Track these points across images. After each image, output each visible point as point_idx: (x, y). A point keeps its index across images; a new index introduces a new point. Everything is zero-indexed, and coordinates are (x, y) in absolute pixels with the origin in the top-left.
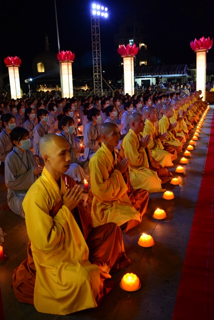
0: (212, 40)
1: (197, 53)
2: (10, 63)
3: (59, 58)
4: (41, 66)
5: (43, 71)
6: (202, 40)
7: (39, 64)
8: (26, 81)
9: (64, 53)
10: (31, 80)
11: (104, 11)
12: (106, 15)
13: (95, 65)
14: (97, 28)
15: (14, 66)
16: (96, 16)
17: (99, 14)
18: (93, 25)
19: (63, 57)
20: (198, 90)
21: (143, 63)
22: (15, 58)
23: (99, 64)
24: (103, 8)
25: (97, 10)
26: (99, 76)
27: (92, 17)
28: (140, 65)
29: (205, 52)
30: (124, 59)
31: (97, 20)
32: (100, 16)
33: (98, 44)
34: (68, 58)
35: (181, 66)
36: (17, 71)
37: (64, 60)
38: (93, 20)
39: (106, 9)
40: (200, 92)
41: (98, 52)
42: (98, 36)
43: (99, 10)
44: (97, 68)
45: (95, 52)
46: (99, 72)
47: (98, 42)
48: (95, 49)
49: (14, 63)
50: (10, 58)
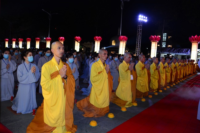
1: (193, 43)
2: (96, 39)
3: (119, 39)
4: (114, 42)
5: (115, 45)
6: (196, 36)
7: (113, 41)
9: (122, 37)
11: (145, 19)
12: (146, 21)
13: (137, 44)
14: (141, 26)
15: (98, 41)
16: (141, 20)
17: (142, 20)
18: (139, 25)
19: (121, 39)
21: (170, 46)
22: (99, 37)
23: (139, 44)
24: (145, 17)
25: (141, 18)
26: (139, 50)
27: (139, 21)
28: (168, 47)
29: (197, 43)
30: (152, 43)
31: (141, 22)
33: (140, 34)
34: (124, 40)
35: (187, 49)
37: (121, 40)
38: (139, 22)
39: (146, 18)
41: (140, 38)
42: (141, 30)
43: (142, 18)
44: (138, 46)
45: (138, 38)
46: (139, 48)
47: (140, 33)
48: (138, 36)
49: (98, 39)
50: (97, 37)
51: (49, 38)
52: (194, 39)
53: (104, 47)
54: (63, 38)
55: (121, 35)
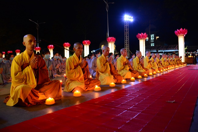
0: (187, 30)
1: (179, 37)
2: (85, 43)
3: (108, 41)
6: (181, 29)
7: (102, 46)
8: (92, 52)
9: (110, 38)
10: (94, 51)
11: (131, 18)
12: (132, 20)
13: (126, 44)
14: (127, 26)
15: (87, 45)
18: (125, 25)
20: (180, 56)
22: (88, 41)
23: (128, 43)
24: (130, 17)
26: (128, 49)
29: (183, 36)
30: (140, 40)
31: (127, 22)
32: (129, 21)
34: (112, 40)
35: (174, 45)
36: (88, 47)
37: (110, 41)
38: (125, 23)
40: (181, 57)
41: (128, 38)
42: (128, 30)
43: (128, 18)
44: (127, 46)
45: (126, 38)
46: (128, 47)
47: (128, 33)
48: (126, 36)
49: (87, 43)
50: (85, 41)
51: (38, 47)
52: (180, 32)
53: (94, 50)
54: (52, 46)
55: (109, 37)
